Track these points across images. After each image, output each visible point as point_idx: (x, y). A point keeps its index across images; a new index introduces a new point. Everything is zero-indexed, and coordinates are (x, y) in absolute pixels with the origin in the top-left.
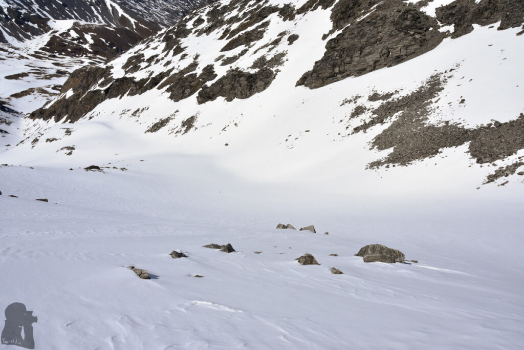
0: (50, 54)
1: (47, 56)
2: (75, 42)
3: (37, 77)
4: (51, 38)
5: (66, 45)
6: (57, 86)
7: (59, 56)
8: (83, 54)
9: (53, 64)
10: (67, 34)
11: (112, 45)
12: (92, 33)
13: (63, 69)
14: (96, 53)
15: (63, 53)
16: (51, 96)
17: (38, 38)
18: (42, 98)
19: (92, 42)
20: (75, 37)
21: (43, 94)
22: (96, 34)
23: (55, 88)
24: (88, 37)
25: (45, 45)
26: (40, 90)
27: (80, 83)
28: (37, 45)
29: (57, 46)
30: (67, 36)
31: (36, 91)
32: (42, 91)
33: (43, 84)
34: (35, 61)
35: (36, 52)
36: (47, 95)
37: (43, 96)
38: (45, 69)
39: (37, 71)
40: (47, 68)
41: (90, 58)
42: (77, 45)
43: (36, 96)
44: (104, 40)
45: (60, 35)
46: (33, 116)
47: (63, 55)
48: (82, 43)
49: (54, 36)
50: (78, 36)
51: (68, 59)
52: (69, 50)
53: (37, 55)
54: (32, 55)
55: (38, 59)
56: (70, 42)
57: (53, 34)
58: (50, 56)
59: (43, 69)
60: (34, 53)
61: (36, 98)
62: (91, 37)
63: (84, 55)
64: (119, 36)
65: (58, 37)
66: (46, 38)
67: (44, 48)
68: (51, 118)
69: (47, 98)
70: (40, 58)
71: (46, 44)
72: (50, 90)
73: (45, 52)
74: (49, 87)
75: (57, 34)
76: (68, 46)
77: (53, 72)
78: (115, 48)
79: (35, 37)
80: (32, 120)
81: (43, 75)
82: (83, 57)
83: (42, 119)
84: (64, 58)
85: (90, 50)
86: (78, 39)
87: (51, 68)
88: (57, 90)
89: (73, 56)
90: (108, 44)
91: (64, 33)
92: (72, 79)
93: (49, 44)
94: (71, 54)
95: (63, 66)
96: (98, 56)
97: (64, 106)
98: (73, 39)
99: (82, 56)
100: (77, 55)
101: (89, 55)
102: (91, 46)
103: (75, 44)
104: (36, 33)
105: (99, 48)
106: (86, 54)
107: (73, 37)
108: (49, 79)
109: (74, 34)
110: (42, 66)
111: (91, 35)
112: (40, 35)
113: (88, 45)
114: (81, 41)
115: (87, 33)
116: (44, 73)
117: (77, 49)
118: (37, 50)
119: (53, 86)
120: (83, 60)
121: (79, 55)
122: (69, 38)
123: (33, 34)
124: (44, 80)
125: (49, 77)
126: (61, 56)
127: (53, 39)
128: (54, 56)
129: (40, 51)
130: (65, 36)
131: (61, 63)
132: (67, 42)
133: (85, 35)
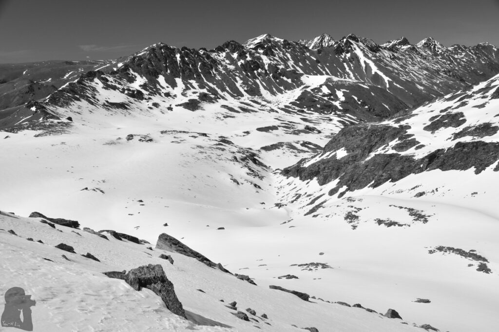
0: (299, 109)
1: (296, 111)
2: (326, 98)
3: (286, 131)
4: (302, 93)
5: (316, 100)
6: (306, 143)
7: (307, 112)
8: (332, 111)
9: (301, 119)
10: (319, 89)
11: (364, 104)
12: (344, 90)
13: (311, 125)
14: (346, 111)
15: (312, 109)
16: (299, 153)
17: (289, 92)
18: (290, 153)
19: (343, 99)
20: (326, 93)
21: (292, 150)
22: (348, 91)
23: (304, 144)
24: (340, 94)
25: (296, 100)
26: (289, 145)
27: (359, 142)
28: (288, 100)
29: (307, 101)
30: (318, 92)
31: (285, 146)
32: (291, 146)
33: (291, 138)
34: (284, 115)
35: (286, 106)
36: (296, 151)
37: (291, 152)
38: (294, 124)
39: (286, 125)
40: (296, 123)
41: (339, 116)
42: (327, 102)
43: (284, 151)
44: (356, 98)
45: (312, 90)
46: (287, 172)
47: (312, 111)
48: (332, 100)
49: (305, 91)
50: (330, 92)
51: (316, 115)
52: (319, 106)
53: (286, 109)
54: (282, 109)
55: (287, 114)
56: (320, 98)
57: (305, 89)
58: (298, 111)
59: (292, 124)
60: (284, 107)
61: (284, 153)
62: (343, 94)
63: (333, 113)
64: (373, 94)
65: (309, 92)
66: (297, 92)
67: (294, 102)
68: (311, 179)
69: (295, 154)
70: (289, 112)
71: (296, 98)
72: (299, 146)
73: (294, 107)
74: (298, 143)
75: (309, 90)
76: (318, 102)
77: (301, 127)
78: (367, 107)
79: (287, 91)
80: (286, 177)
81: (292, 130)
82: (331, 115)
83: (298, 178)
84: (312, 114)
85: (340, 108)
86: (330, 95)
87: (299, 123)
88: (306, 147)
89: (322, 112)
90: (360, 103)
91: (316, 89)
92: (343, 137)
93: (299, 99)
94: (320, 111)
95: (311, 123)
96: (348, 115)
97: (334, 168)
98: (324, 95)
99: (331, 113)
100: (326, 112)
101: (338, 113)
102: (342, 103)
103: (325, 100)
104: (289, 87)
105: (350, 107)
106: (335, 111)
107: (324, 93)
108: (297, 134)
109: (325, 90)
110: (290, 121)
111: (343, 92)
112: (292, 89)
113: (338, 102)
114: (332, 97)
115: (339, 90)
116: (293, 128)
117: (327, 106)
118: (287, 104)
119: (302, 142)
120: (332, 118)
121: (327, 112)
122: (320, 94)
123: (285, 89)
124: (292, 135)
125: (297, 133)
126: (310, 112)
127: (305, 94)
128: (303, 112)
129: (290, 105)
130: (317, 92)
131: (310, 119)
132: (317, 98)
133: (337, 91)
